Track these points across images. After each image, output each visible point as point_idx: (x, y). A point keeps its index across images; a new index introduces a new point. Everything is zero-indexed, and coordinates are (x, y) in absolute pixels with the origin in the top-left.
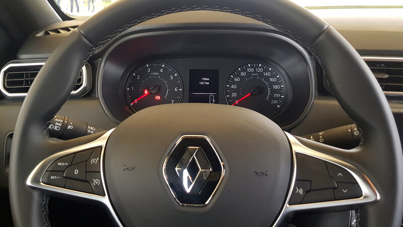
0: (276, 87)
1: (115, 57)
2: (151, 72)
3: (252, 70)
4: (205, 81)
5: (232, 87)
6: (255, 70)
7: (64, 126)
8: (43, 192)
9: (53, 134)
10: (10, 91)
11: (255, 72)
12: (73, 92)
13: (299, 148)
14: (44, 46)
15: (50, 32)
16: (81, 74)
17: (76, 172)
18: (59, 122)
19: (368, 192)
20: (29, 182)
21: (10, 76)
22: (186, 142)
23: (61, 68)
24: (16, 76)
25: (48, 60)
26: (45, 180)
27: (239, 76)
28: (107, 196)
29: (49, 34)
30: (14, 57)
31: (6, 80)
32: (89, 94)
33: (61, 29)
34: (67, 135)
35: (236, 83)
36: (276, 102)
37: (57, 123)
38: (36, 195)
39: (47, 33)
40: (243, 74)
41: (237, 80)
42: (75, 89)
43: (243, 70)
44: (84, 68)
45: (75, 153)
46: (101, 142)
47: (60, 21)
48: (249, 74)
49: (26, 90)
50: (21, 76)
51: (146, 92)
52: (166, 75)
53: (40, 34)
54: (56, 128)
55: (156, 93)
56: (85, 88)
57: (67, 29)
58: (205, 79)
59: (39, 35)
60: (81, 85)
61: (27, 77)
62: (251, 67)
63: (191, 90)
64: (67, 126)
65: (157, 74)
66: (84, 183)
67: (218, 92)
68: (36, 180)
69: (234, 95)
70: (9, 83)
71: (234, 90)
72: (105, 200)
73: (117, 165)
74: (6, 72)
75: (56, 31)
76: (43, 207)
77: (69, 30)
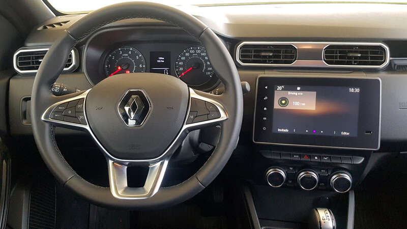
1: (94, 44)
2: (123, 53)
3: (193, 52)
4: (161, 60)
5: (180, 63)
6: (195, 51)
7: (61, 89)
8: (51, 123)
9: (55, 93)
11: (195, 53)
12: (65, 69)
13: (193, 94)
14: (44, 37)
15: (47, 27)
16: (71, 56)
17: (70, 112)
18: (58, 87)
19: (224, 116)
20: (43, 118)
21: (21, 59)
22: (131, 94)
23: (57, 52)
24: (25, 59)
25: (51, 46)
26: (52, 117)
27: (184, 55)
28: (88, 125)
29: (47, 28)
30: (22, 45)
31: (18, 62)
32: (77, 70)
33: (56, 24)
34: (61, 94)
35: (182, 61)
36: (209, 73)
38: (47, 125)
39: (45, 28)
40: (187, 54)
41: (183, 58)
42: (67, 66)
43: (187, 52)
44: (73, 52)
45: (69, 102)
46: (84, 96)
47: (54, 17)
48: (191, 54)
49: (37, 68)
50: (29, 58)
51: (119, 68)
52: (133, 55)
53: (40, 29)
54: (56, 91)
55: (127, 68)
56: (74, 66)
57: (59, 24)
58: (161, 58)
60: (72, 64)
61: (33, 59)
62: (193, 50)
63: (152, 66)
64: (63, 89)
65: (127, 55)
66: (75, 118)
67: (170, 67)
68: (46, 117)
69: (181, 69)
70: (20, 64)
71: (181, 66)
72: (87, 127)
73: (92, 108)
74: (17, 56)
75: (52, 25)
76: (51, 132)
77: (61, 25)
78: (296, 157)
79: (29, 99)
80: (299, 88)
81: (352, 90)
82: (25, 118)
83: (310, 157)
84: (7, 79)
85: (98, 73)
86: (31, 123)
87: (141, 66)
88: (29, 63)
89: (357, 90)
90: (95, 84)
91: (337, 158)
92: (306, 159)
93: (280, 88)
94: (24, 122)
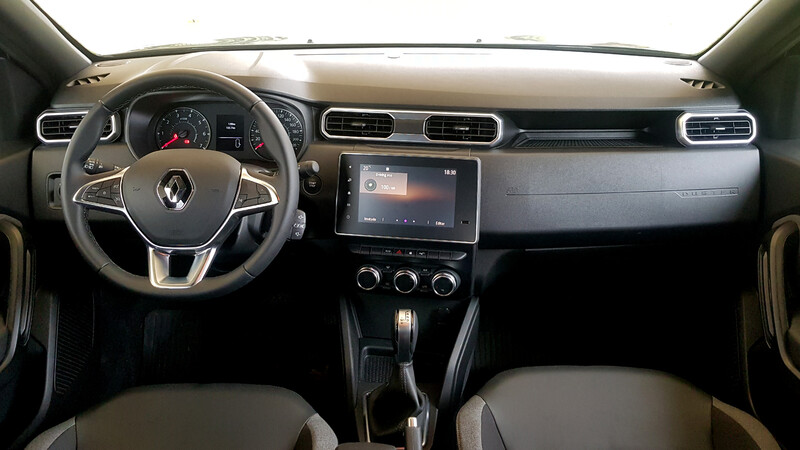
0: (295, 132)
1: (139, 108)
2: (180, 117)
4: (232, 126)
5: (257, 132)
7: (96, 166)
8: (83, 205)
9: (88, 171)
10: (47, 137)
12: (103, 139)
13: (245, 175)
15: (80, 82)
16: (110, 122)
20: (74, 200)
21: (46, 125)
22: (172, 174)
24: (51, 124)
26: (85, 198)
28: (125, 208)
30: (47, 106)
31: (43, 128)
32: (118, 140)
33: (92, 78)
34: (95, 172)
37: (91, 163)
38: (79, 207)
39: (77, 83)
42: (106, 135)
44: (113, 117)
46: (120, 175)
47: (90, 64)
49: (70, 137)
50: (56, 124)
51: (176, 136)
52: (195, 119)
54: (90, 168)
55: (185, 137)
56: (114, 134)
57: (96, 78)
58: (231, 124)
59: (69, 85)
60: (111, 132)
61: (62, 125)
63: (219, 135)
64: (99, 166)
65: (186, 119)
66: (110, 200)
68: (78, 198)
69: (258, 138)
70: (46, 131)
72: (124, 210)
73: (129, 188)
74: (42, 121)
75: (86, 80)
76: (85, 216)
77: (98, 80)
78: (388, 252)
79: (59, 176)
80: (388, 169)
81: (447, 172)
82: (53, 200)
83: (403, 252)
84: (29, 150)
85: (146, 143)
86: (61, 206)
87: (204, 134)
88: (56, 130)
89: (454, 172)
90: (140, 158)
91: (434, 253)
92: (399, 254)
93: (366, 167)
94: (52, 205)
